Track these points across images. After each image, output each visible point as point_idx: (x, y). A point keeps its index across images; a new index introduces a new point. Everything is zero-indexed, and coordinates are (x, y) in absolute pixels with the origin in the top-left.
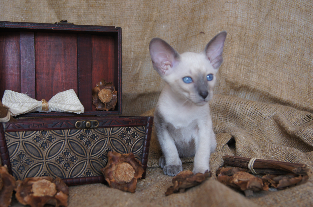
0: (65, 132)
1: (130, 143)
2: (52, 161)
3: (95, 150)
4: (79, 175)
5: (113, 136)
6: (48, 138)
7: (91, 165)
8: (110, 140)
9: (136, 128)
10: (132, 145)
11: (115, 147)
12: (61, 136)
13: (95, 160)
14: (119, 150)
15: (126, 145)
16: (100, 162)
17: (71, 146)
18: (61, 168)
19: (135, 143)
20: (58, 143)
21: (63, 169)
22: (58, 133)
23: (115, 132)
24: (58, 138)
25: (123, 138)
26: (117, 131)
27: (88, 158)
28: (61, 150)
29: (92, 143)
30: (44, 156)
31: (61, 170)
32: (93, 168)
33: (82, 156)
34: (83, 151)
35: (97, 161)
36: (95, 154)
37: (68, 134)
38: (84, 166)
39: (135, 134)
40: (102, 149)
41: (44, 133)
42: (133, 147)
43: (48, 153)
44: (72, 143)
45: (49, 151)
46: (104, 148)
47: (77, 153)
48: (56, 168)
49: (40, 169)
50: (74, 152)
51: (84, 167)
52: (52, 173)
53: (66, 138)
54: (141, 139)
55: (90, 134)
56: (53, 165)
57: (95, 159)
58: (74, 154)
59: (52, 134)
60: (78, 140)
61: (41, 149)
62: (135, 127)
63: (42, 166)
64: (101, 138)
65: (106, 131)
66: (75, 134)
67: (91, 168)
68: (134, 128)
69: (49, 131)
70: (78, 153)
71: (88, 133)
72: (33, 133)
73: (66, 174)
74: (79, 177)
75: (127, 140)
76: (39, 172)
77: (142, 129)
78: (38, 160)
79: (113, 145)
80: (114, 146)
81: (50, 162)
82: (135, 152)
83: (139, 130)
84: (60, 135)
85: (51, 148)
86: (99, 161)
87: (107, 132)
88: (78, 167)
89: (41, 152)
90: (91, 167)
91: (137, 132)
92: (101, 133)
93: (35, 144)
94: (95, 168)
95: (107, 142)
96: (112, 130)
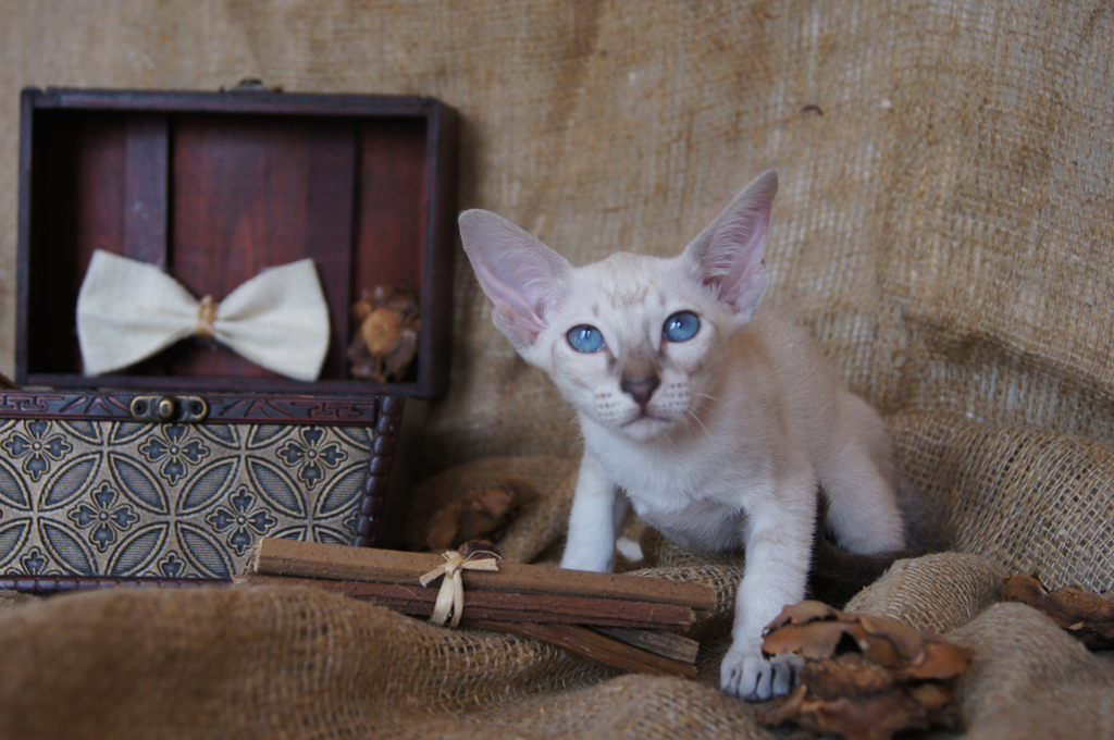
0: (104, 431)
1: (315, 480)
2: (58, 518)
3: (197, 496)
4: (142, 569)
5: (258, 453)
6: (48, 443)
7: (179, 541)
8: (250, 464)
9: (340, 433)
10: (324, 489)
11: (265, 490)
12: (91, 440)
13: (196, 526)
14: (278, 501)
15: (302, 485)
16: (211, 535)
17: (120, 473)
18: (85, 543)
19: (335, 481)
20: (79, 463)
21: (90, 544)
22: (80, 432)
23: (267, 442)
24: (79, 448)
25: (294, 461)
26: (273, 439)
27: (172, 518)
28: (88, 487)
29: (189, 469)
30: (35, 499)
31: (84, 547)
32: (188, 551)
33: (153, 508)
34: (157, 493)
35: (202, 529)
36: (194, 506)
37: (113, 436)
38: (159, 543)
39: (335, 450)
40: (220, 492)
41: (38, 428)
42: (325, 493)
43: (46, 492)
44: (122, 467)
45: (49, 486)
46: (225, 491)
47: (136, 499)
48: (69, 541)
49: (22, 539)
50: (126, 495)
51: (157, 547)
52: (56, 555)
53: (106, 449)
54: (355, 471)
55: (182, 442)
56: (61, 531)
57: (196, 523)
58: (127, 501)
59: (62, 432)
60: (142, 458)
61: (27, 477)
62: (336, 429)
63: (26, 530)
64: (219, 456)
65: (235, 436)
66: (134, 436)
67: (179, 551)
68: (332, 429)
69: (54, 422)
70: (140, 498)
71: (175, 438)
72: (6, 426)
73: (98, 561)
74: (139, 575)
75: (307, 468)
76: (17, 547)
77: (362, 437)
78: (15, 510)
79: (257, 482)
80: (262, 485)
81: (52, 520)
82: (333, 512)
83: (351, 437)
84: (86, 438)
85: (57, 476)
86: (207, 532)
87: (239, 437)
88: (138, 543)
89: (26, 486)
90: (181, 547)
91: (343, 444)
92: (219, 440)
93: (10, 460)
94: (192, 552)
95: (236, 470)
96: (257, 433)
